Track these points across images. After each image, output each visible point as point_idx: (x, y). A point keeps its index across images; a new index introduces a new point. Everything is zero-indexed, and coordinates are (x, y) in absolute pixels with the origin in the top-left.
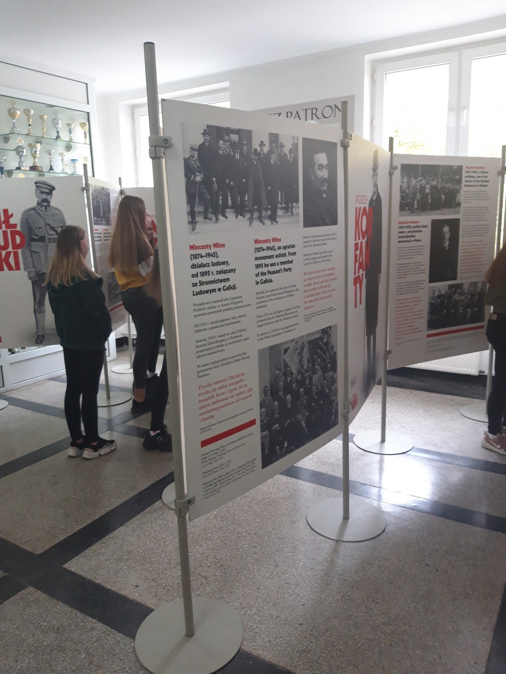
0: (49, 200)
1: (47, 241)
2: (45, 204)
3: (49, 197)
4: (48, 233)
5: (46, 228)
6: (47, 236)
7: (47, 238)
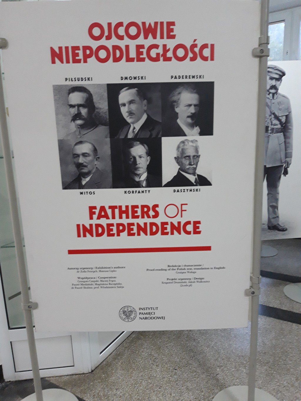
0: (278, 87)
1: (270, 132)
2: (273, 91)
3: (278, 83)
4: (272, 122)
5: (270, 118)
6: (270, 126)
7: (270, 129)
